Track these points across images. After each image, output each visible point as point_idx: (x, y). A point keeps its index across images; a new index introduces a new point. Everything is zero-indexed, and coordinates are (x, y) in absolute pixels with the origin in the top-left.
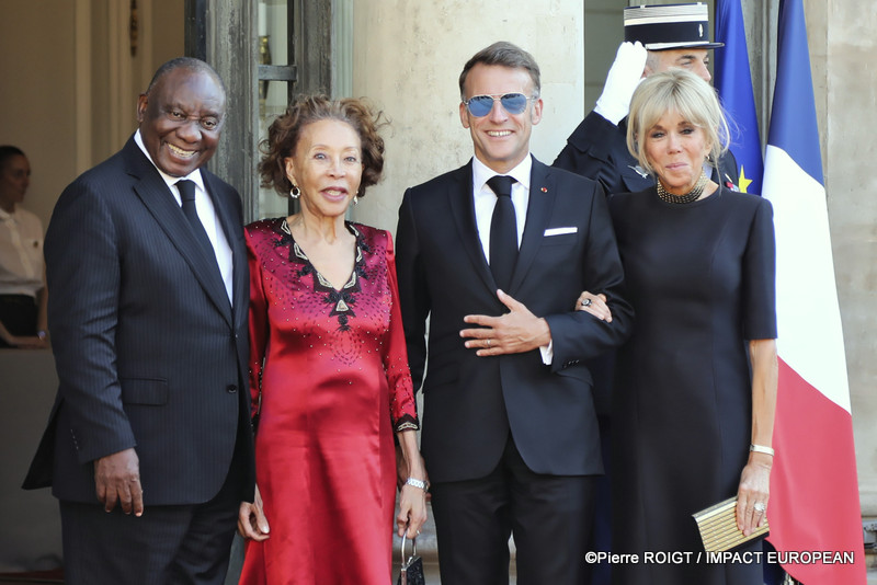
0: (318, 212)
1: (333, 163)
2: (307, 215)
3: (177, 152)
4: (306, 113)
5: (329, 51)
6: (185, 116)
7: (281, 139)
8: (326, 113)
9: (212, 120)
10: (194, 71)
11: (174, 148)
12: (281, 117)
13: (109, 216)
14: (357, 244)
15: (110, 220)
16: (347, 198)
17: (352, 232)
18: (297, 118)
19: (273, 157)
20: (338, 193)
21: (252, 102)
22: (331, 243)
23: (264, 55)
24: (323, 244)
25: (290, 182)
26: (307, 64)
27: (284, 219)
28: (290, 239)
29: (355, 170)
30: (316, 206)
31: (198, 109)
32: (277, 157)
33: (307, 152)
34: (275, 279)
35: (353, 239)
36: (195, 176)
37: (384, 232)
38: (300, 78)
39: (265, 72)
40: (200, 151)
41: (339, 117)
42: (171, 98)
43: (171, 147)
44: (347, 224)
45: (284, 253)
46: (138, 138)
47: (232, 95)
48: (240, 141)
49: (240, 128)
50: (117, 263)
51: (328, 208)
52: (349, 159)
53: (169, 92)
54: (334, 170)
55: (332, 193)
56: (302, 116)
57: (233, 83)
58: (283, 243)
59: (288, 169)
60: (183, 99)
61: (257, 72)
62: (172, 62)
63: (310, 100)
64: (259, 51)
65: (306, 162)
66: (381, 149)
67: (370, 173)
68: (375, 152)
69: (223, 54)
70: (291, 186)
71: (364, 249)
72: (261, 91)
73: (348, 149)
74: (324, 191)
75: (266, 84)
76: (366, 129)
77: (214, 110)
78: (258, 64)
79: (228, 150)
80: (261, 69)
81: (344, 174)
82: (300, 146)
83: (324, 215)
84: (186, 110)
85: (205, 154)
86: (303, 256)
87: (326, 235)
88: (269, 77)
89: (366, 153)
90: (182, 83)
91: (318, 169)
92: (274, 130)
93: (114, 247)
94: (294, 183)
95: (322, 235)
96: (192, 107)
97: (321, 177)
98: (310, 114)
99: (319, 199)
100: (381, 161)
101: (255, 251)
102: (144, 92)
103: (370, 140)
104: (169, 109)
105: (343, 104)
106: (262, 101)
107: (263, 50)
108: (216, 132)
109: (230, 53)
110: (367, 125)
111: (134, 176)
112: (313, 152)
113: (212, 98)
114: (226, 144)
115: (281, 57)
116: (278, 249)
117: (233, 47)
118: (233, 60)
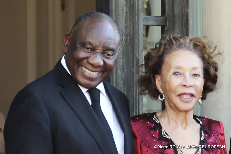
0: (176, 109)
1: (185, 78)
2: (170, 111)
3: (88, 73)
4: (168, 47)
5: (187, 6)
6: (93, 49)
7: (153, 63)
8: (180, 46)
9: (110, 53)
10: (100, 21)
11: (86, 70)
12: (152, 50)
13: (45, 111)
14: (201, 129)
15: (47, 114)
16: (194, 100)
17: (198, 122)
18: (162, 49)
19: (148, 75)
20: (189, 97)
21: (139, 39)
22: (185, 128)
23: (146, 9)
24: (180, 129)
25: (158, 91)
26: (174, 15)
27: (155, 113)
28: (159, 126)
29: (200, 82)
30: (175, 105)
31: (102, 45)
32: (150, 75)
33: (168, 70)
34: (149, 151)
35: (199, 126)
36: (101, 87)
37: (218, 122)
38: (169, 24)
39: (147, 20)
40: (102, 72)
41: (189, 49)
42: (85, 38)
43: (84, 69)
44: (195, 117)
45: (156, 135)
46: (63, 62)
47: (126, 35)
48: (131, 64)
49: (131, 56)
50: (51, 141)
51: (183, 106)
52: (195, 75)
53: (84, 34)
54: (186, 82)
55: (185, 96)
56: (165, 49)
57: (126, 27)
58: (154, 129)
59: (157, 82)
60: (92, 39)
61: (142, 20)
62: (87, 14)
63: (170, 39)
64: (143, 8)
65: (168, 77)
66: (216, 69)
67: (209, 84)
68: (212, 71)
69: (120, 9)
70: (159, 93)
71: (205, 132)
72: (144, 32)
73: (194, 69)
74: (180, 95)
75: (147, 28)
76: (206, 56)
77: (112, 46)
78: (142, 15)
79: (123, 70)
80: (144, 18)
81: (192, 84)
82: (164, 67)
83: (180, 111)
84: (94, 46)
85: (105, 74)
86: (167, 137)
87: (182, 124)
88: (149, 23)
89: (206, 71)
90: (92, 28)
91: (175, 82)
92: (148, 58)
93: (49, 130)
94: (161, 91)
95: (179, 123)
96: (98, 44)
97: (178, 86)
98: (171, 47)
99: (177, 101)
100: (216, 77)
101: (136, 134)
102: (68, 33)
103: (209, 63)
104: (83, 45)
105: (191, 40)
106: (145, 38)
107: (145, 6)
108: (113, 60)
109: (124, 8)
110: (206, 53)
111: (61, 86)
112: (172, 71)
113: (111, 39)
114: (122, 66)
115: (157, 11)
116: (152, 132)
117: (126, 4)
118: (127, 13)
